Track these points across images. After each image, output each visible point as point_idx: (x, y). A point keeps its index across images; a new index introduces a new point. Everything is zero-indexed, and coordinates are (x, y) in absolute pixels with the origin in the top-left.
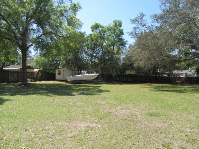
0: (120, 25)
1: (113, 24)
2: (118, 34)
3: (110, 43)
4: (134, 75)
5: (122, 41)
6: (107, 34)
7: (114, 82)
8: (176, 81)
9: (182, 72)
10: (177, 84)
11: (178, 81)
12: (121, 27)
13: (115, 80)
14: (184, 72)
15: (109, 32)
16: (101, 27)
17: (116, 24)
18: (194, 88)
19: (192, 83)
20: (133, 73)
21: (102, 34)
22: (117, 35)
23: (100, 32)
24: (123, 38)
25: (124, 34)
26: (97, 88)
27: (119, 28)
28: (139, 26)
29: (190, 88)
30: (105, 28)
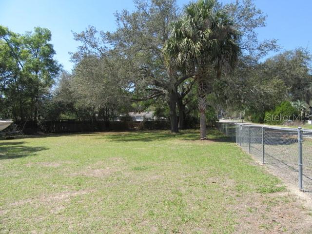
0: (48, 36)
1: (34, 33)
2: (46, 52)
3: (31, 66)
4: (74, 120)
5: (53, 64)
6: (23, 48)
7: (40, 133)
8: (133, 127)
9: (139, 115)
10: (135, 130)
11: (135, 128)
12: (49, 40)
13: (42, 131)
14: (143, 114)
15: (26, 46)
16: (10, 34)
17: (40, 34)
18: (159, 134)
19: (152, 128)
20: (73, 117)
21: (13, 47)
22: (44, 53)
23: (8, 44)
24: (54, 59)
25: (55, 53)
26: (20, 145)
27: (46, 42)
28: (88, 45)
29: (153, 134)
30: (19, 37)
